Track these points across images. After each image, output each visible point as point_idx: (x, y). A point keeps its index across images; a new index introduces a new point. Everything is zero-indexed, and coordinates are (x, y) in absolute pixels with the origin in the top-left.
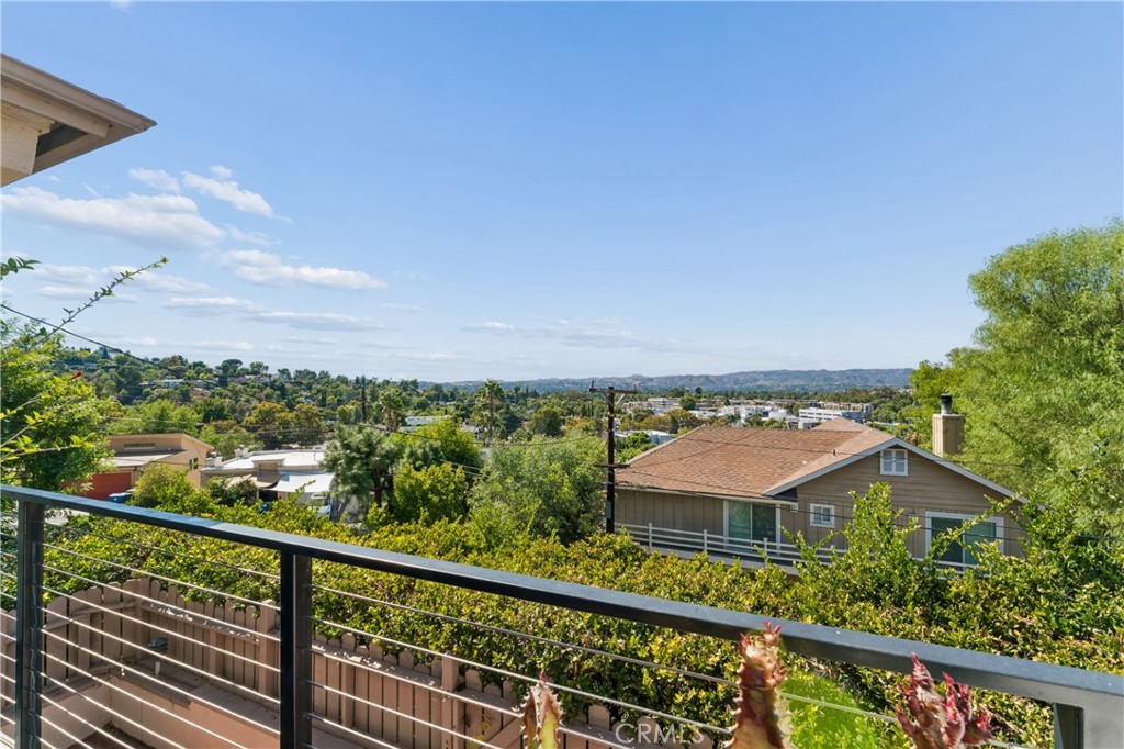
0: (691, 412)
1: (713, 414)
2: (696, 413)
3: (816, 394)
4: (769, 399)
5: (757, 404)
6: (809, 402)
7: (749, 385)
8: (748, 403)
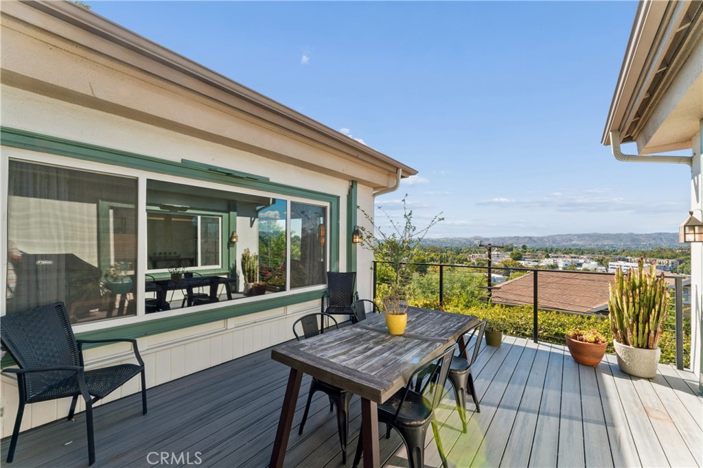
0: (520, 262)
1: (536, 264)
2: (523, 263)
3: (624, 251)
4: (582, 254)
5: (572, 257)
6: (618, 257)
7: (564, 243)
8: (564, 257)
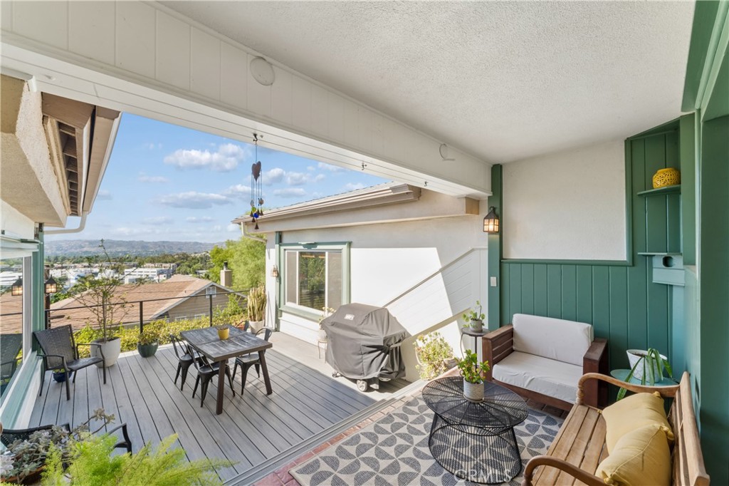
3: (136, 258)
4: (96, 262)
5: (85, 267)
6: (132, 263)
7: (73, 250)
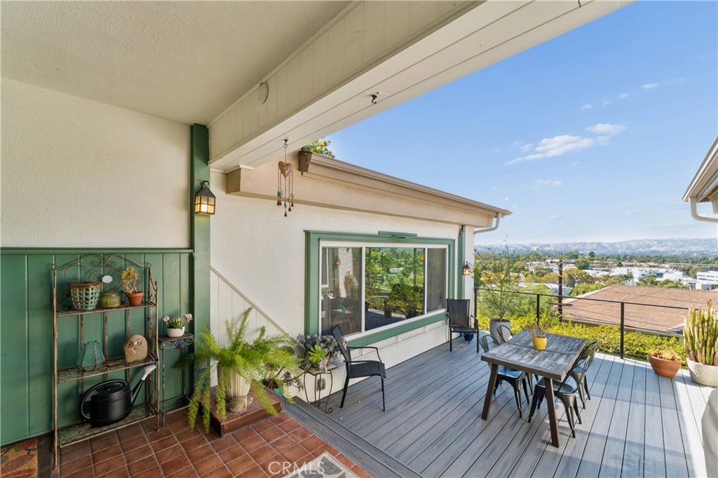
0: (586, 271)
1: (606, 273)
2: (590, 272)
6: (709, 266)
7: (641, 250)
8: (641, 266)
